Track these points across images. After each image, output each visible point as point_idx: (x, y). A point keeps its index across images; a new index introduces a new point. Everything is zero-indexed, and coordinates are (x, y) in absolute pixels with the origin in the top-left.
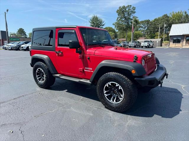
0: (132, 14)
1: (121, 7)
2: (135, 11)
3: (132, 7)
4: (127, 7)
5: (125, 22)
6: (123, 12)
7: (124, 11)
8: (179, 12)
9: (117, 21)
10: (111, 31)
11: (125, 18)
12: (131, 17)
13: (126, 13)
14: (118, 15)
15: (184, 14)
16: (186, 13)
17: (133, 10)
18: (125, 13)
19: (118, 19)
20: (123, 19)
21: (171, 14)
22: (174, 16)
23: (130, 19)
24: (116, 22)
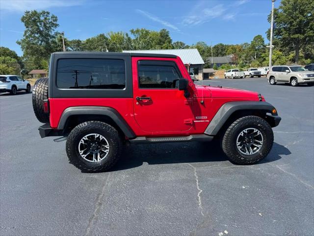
0: (52, 28)
1: (30, 13)
2: (57, 23)
3: (50, 15)
4: (41, 13)
5: (42, 41)
6: (34, 21)
7: (36, 19)
8: (118, 34)
9: (25, 37)
10: (8, 55)
11: (40, 32)
12: (52, 33)
13: (41, 24)
14: (25, 27)
15: (125, 36)
16: (127, 35)
17: (54, 21)
18: (38, 24)
19: (27, 35)
20: (37, 36)
21: (109, 34)
22: (113, 38)
23: (50, 36)
24: (22, 39)
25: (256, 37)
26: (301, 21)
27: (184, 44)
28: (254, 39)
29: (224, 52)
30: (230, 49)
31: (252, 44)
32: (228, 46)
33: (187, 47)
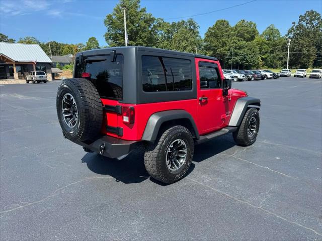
25: (91, 39)
26: (132, 29)
27: (6, 37)
28: (89, 41)
29: (60, 51)
30: (66, 48)
31: (88, 45)
32: (63, 45)
33: (12, 41)
